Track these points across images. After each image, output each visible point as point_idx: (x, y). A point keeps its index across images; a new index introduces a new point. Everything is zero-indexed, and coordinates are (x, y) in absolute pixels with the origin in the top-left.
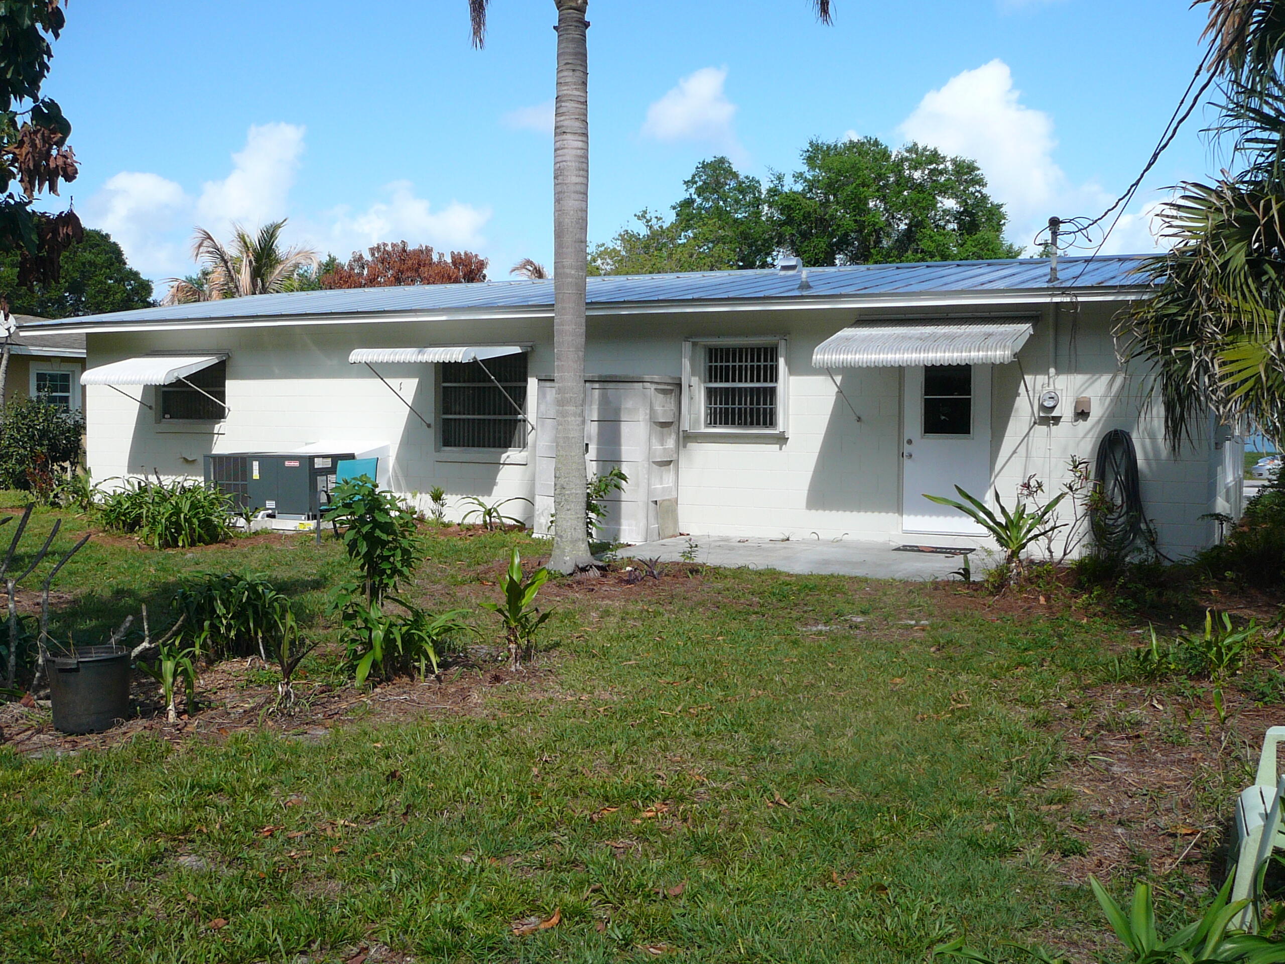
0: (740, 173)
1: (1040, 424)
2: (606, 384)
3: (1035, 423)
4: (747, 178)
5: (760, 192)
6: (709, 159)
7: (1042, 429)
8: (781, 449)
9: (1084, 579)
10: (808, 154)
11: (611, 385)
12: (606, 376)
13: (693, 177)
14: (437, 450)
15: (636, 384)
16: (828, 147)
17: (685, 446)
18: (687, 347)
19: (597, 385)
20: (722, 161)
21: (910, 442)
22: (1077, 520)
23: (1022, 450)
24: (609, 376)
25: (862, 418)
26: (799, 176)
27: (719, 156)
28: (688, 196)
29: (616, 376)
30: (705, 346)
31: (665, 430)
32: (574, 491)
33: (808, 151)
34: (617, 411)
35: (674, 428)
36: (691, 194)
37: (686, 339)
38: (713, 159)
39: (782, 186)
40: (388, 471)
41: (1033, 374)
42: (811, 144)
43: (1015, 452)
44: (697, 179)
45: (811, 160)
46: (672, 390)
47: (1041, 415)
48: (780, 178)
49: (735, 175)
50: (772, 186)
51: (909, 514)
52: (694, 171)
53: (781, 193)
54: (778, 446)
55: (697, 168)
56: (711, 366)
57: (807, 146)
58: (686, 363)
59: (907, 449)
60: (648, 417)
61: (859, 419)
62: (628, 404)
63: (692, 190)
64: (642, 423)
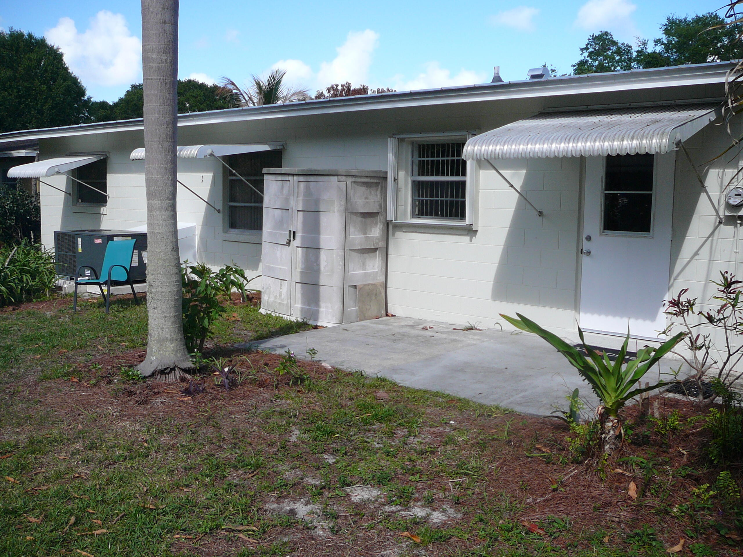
0: (619, 42)
1: (726, 224)
2: (308, 177)
3: (720, 223)
4: (623, 44)
5: (632, 54)
6: (597, 34)
7: (728, 230)
8: (471, 240)
9: (714, 452)
10: (666, 27)
11: (312, 179)
12: (307, 170)
13: (587, 45)
14: (225, 231)
15: (332, 178)
16: (680, 21)
17: (393, 235)
18: (391, 143)
19: (302, 178)
20: (606, 34)
21: (589, 238)
22: (730, 355)
23: (705, 252)
24: (311, 170)
25: (544, 213)
26: (658, 41)
27: (604, 30)
28: (583, 58)
29: (315, 170)
30: (413, 143)
31: (369, 220)
32: (159, 289)
33: (666, 25)
34: (317, 202)
35: (380, 218)
36: (585, 57)
37: (392, 136)
38: (600, 33)
39: (646, 49)
40: (195, 247)
41: (719, 167)
42: (668, 19)
43: (696, 254)
44: (589, 46)
45: (667, 32)
46: (377, 184)
47: (727, 214)
48: (644, 44)
49: (615, 43)
50: (640, 49)
51: (586, 313)
52: (587, 42)
53: (645, 54)
54: (468, 238)
55: (589, 39)
56: (420, 161)
57: (665, 22)
58: (391, 158)
59: (586, 245)
60: (343, 208)
61: (541, 214)
62: (325, 196)
63: (586, 54)
64: (336, 214)
